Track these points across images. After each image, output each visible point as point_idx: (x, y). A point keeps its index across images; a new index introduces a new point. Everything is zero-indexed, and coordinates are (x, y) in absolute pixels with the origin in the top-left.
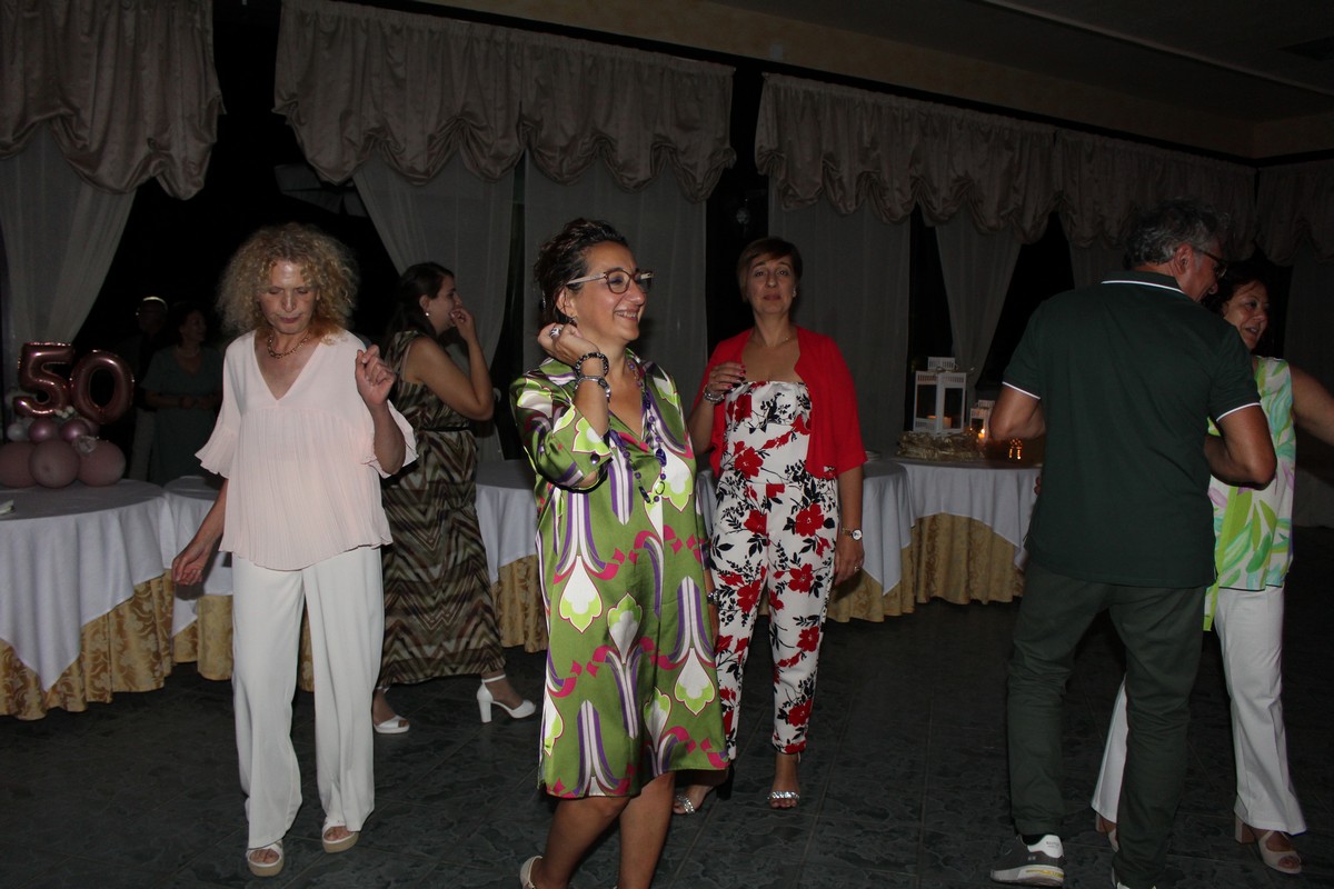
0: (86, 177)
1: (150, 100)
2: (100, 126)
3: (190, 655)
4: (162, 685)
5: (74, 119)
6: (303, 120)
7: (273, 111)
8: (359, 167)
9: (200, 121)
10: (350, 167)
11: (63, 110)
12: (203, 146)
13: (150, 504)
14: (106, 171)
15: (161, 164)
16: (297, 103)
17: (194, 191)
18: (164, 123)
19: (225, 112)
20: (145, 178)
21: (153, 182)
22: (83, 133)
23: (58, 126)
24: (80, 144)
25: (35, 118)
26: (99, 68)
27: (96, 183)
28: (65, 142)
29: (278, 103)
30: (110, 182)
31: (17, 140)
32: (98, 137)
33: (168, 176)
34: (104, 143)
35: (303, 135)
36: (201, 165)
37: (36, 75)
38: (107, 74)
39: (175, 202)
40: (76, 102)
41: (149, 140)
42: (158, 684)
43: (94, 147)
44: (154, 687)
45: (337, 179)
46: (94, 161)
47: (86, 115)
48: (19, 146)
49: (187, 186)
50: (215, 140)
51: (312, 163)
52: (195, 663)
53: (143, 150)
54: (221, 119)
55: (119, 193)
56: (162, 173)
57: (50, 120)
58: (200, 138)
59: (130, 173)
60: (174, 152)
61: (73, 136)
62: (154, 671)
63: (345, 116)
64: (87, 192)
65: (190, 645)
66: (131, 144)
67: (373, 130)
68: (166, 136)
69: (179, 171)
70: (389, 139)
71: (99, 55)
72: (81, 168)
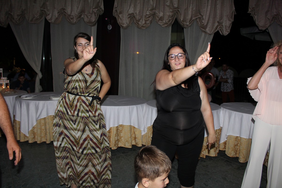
0: (203, 31)
1: (218, 12)
2: (207, 19)
3: (223, 149)
4: (217, 156)
5: (202, 18)
6: (256, 14)
7: (248, 12)
8: (270, 25)
9: (230, 16)
10: (267, 26)
11: (200, 16)
12: (230, 22)
13: (218, 110)
14: (208, 30)
15: (220, 27)
16: (254, 10)
17: (227, 33)
18: (221, 18)
19: (236, 14)
20: (217, 30)
21: (218, 31)
22: (203, 21)
23: (198, 20)
24: (202, 24)
25: (194, 18)
26: (207, 6)
27: (205, 32)
28: (199, 23)
29: (249, 10)
30: (208, 32)
31: (190, 23)
32: (206, 22)
33: (222, 30)
34: (208, 23)
35: (255, 18)
36: (229, 27)
37: (194, 9)
38: (209, 7)
39: (223, 36)
40: (202, 14)
41: (218, 22)
42: (216, 155)
43: (205, 24)
44: (215, 156)
45: (264, 29)
46: (205, 27)
47: (204, 17)
48: (190, 25)
49: (226, 32)
50: (233, 21)
51: (257, 25)
52: (225, 151)
53: (216, 24)
54: (235, 15)
55: (210, 34)
56: (220, 30)
57: (197, 19)
58: (230, 21)
59: (213, 30)
60: (223, 24)
61: (201, 22)
62: (215, 152)
63: (267, 13)
64: (203, 34)
65: (224, 146)
66: (214, 23)
67: (275, 15)
68: (222, 20)
69: (224, 29)
70: (279, 17)
71: (208, 3)
72: (202, 29)
